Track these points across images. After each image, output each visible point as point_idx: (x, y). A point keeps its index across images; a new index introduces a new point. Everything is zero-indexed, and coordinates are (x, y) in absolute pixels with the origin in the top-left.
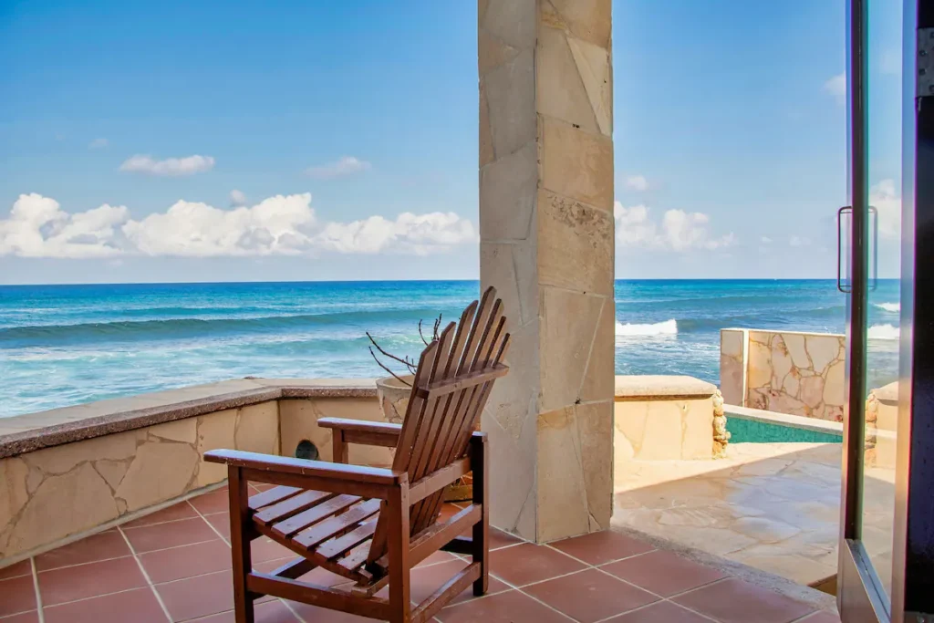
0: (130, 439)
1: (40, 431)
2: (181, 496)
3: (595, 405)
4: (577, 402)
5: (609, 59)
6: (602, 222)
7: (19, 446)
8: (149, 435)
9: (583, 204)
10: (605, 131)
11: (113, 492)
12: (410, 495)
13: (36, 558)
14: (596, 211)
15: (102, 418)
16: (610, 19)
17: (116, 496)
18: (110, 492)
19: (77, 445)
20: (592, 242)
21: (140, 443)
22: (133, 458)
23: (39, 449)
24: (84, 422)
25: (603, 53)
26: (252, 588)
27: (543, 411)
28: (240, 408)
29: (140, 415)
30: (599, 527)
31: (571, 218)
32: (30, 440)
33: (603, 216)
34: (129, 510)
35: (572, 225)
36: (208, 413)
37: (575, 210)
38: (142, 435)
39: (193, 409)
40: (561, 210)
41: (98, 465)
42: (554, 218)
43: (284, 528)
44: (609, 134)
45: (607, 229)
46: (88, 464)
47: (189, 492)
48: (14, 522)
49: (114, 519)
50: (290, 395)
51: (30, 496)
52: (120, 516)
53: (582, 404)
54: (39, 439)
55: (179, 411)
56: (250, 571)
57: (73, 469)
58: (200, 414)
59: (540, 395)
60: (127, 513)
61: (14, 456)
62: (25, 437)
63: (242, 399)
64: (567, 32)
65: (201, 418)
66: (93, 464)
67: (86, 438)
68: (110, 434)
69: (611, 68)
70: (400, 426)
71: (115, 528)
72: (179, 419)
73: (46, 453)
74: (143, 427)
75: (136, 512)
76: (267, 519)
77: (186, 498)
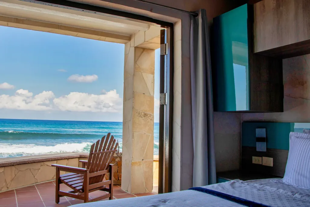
0: (39, 164)
1: (19, 160)
2: (51, 180)
3: (147, 161)
4: (143, 160)
5: (154, 77)
6: (150, 117)
7: (14, 163)
8: (44, 164)
9: (145, 112)
10: (152, 94)
11: (34, 177)
12: (89, 175)
13: (16, 190)
14: (149, 114)
15: (33, 159)
16: (154, 67)
17: (35, 178)
18: (33, 176)
19: (27, 164)
20: (147, 121)
21: (41, 165)
22: (40, 169)
23: (18, 164)
24: (29, 159)
25: (152, 76)
26: (59, 194)
27: (133, 161)
28: (68, 159)
29: (42, 159)
30: (148, 192)
31: (141, 115)
32: (16, 162)
33: (151, 115)
34: (38, 182)
35: (142, 117)
36: (59, 160)
37: (143, 114)
38: (42, 163)
39: (55, 158)
40: (139, 114)
41: (31, 170)
42: (137, 116)
43: (66, 181)
44: (153, 95)
45: (152, 118)
46: (29, 169)
47: (53, 179)
48: (11, 181)
49: (34, 184)
50: (82, 157)
51: (15, 175)
52: (36, 183)
53: (144, 160)
54: (18, 162)
55: (52, 158)
56: (59, 190)
57: (25, 170)
58: (57, 160)
59: (132, 157)
60: (37, 182)
61: (13, 165)
62: (15, 161)
63: (68, 157)
64: (142, 71)
65: (57, 161)
66: (30, 169)
67: (29, 163)
68: (34, 162)
69: (154, 79)
70: (87, 161)
71: (34, 185)
72: (51, 161)
73: (20, 165)
74: (42, 162)
75: (39, 182)
76: (63, 179)
77: (52, 181)
